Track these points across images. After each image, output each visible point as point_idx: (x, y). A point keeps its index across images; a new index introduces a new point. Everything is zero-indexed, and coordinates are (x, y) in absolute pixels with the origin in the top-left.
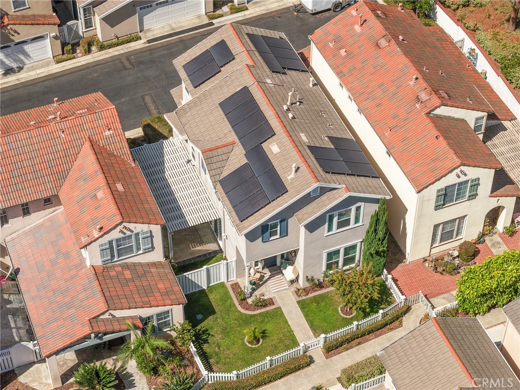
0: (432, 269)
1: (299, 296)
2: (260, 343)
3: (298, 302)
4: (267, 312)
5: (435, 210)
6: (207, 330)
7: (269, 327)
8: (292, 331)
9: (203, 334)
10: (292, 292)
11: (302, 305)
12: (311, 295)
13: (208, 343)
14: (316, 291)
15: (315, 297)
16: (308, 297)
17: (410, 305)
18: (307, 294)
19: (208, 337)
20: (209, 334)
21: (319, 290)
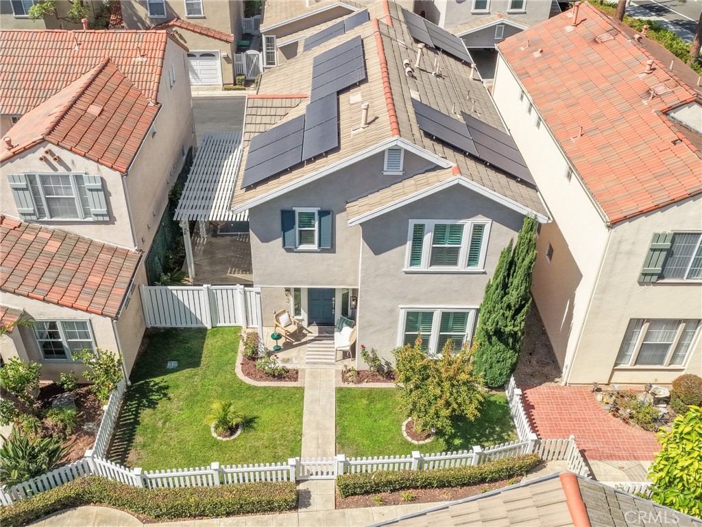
0: (608, 407)
1: (345, 380)
2: (235, 436)
3: (339, 390)
4: (279, 388)
5: (641, 283)
6: (167, 388)
7: (266, 415)
8: (301, 435)
9: (157, 392)
10: (337, 371)
11: (343, 397)
12: (365, 385)
13: (155, 408)
14: (378, 381)
15: (371, 390)
16: (360, 386)
17: (544, 458)
18: (360, 382)
19: (161, 399)
20: (165, 395)
21: (384, 381)
